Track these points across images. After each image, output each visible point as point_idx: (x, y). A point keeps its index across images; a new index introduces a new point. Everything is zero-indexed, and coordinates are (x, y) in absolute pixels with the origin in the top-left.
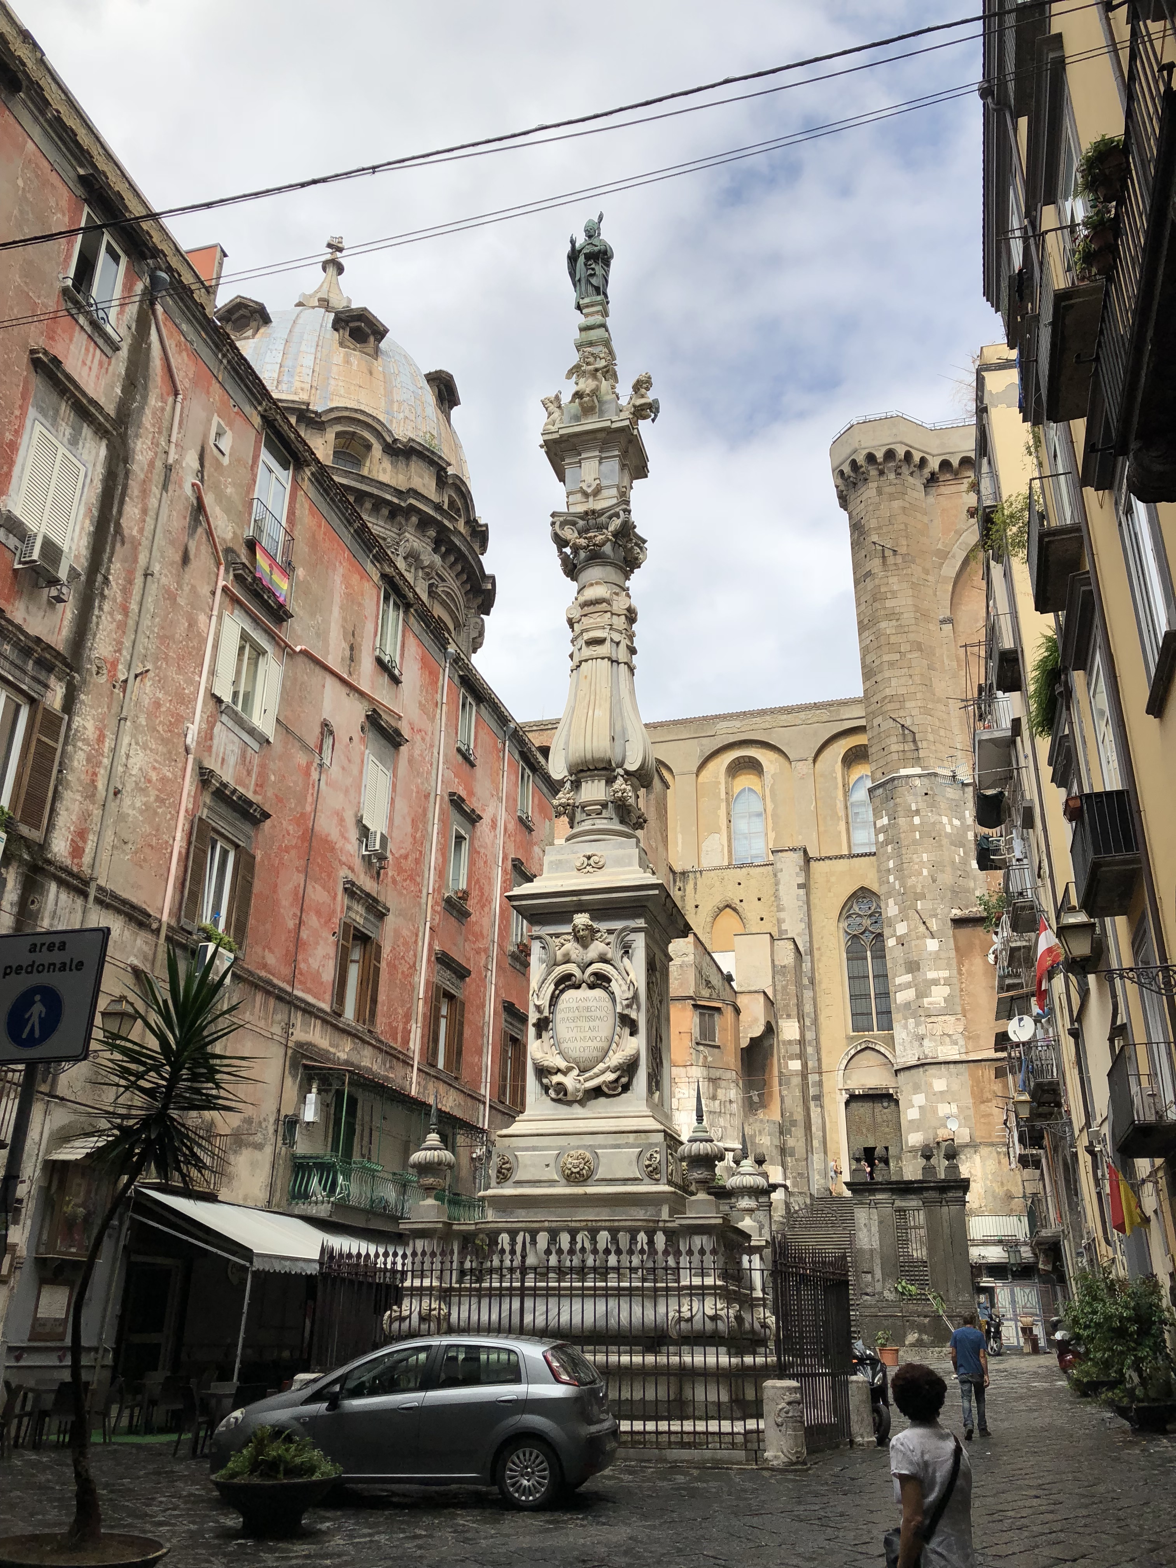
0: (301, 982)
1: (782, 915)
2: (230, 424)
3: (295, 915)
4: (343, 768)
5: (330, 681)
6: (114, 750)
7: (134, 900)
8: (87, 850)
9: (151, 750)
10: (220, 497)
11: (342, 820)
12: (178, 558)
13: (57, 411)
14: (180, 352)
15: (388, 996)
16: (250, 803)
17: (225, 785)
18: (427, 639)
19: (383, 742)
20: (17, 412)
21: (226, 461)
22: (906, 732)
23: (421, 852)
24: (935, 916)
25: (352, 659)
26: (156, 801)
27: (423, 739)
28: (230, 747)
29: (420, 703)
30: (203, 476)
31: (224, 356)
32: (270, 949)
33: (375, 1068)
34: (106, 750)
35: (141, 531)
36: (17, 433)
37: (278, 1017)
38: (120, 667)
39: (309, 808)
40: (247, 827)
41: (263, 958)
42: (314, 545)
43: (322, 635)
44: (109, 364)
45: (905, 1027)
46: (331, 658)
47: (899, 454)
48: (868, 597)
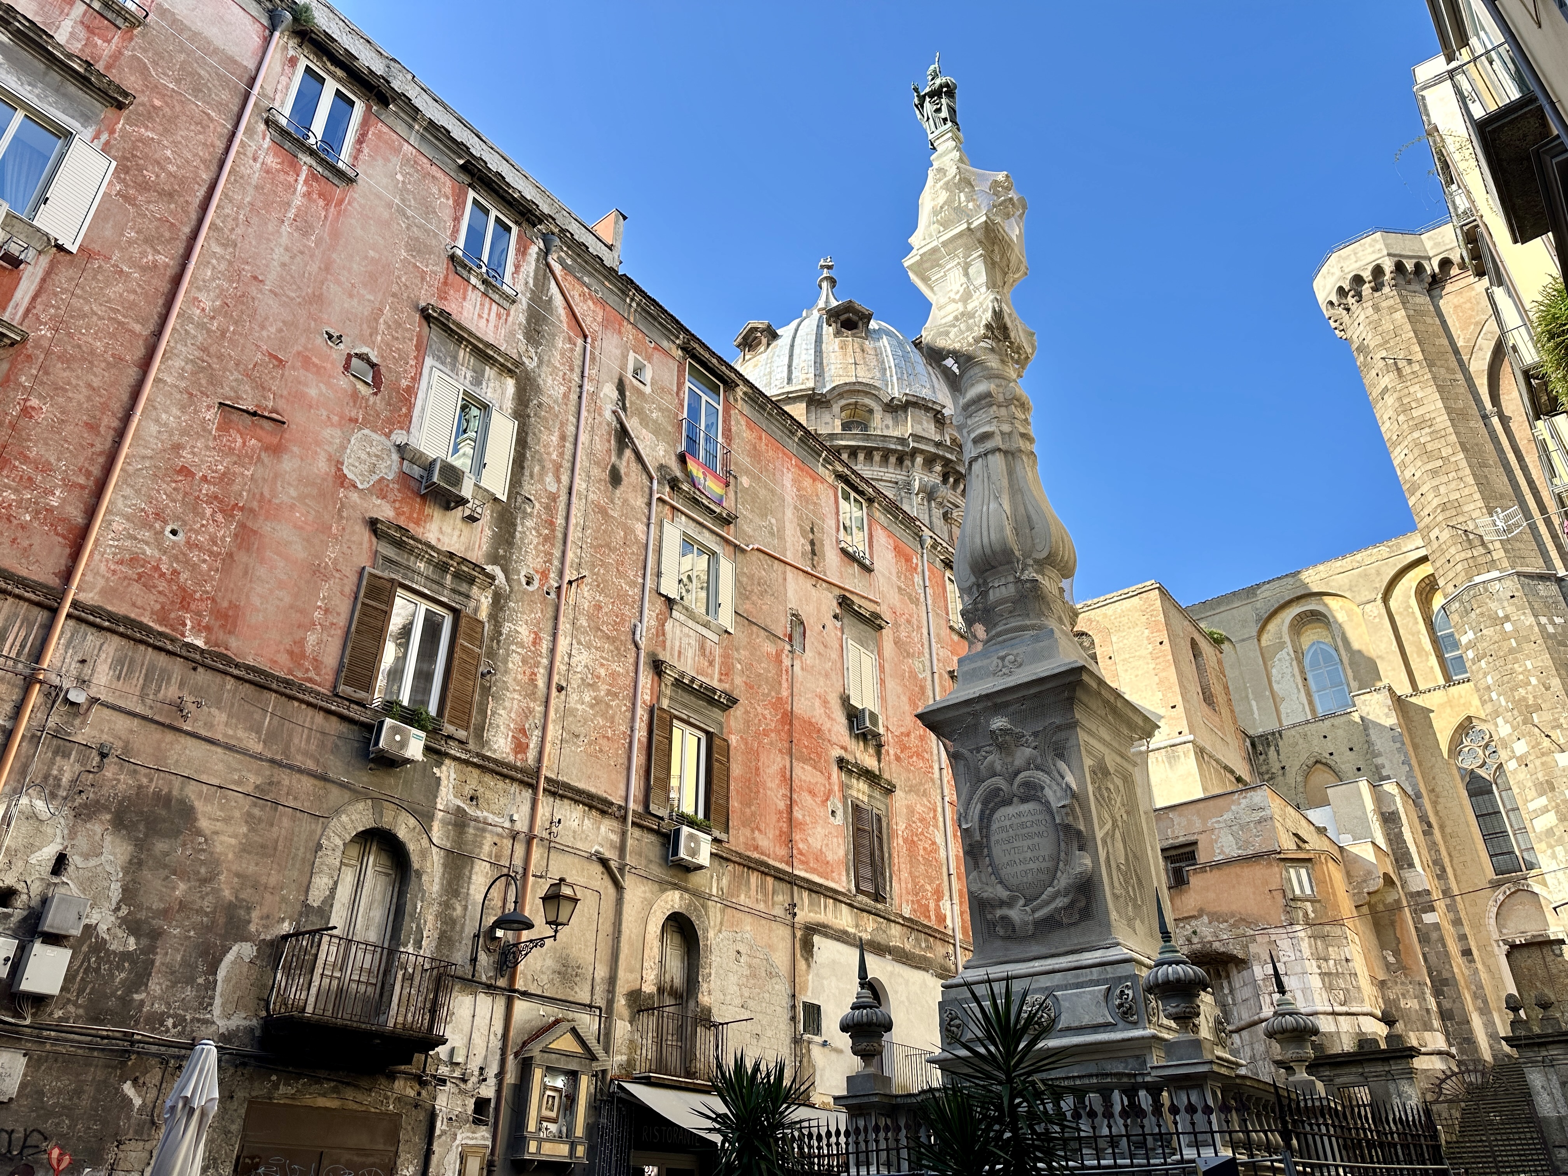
0: (802, 862)
1: (1379, 761)
2: (649, 359)
3: (784, 795)
4: (820, 654)
5: (790, 573)
6: (552, 651)
7: (593, 790)
8: (532, 746)
9: (597, 648)
10: (645, 421)
11: (825, 702)
12: (606, 476)
13: (455, 358)
14: (585, 301)
15: (911, 873)
16: (714, 690)
17: (683, 674)
18: (898, 530)
19: (862, 626)
20: (413, 363)
21: (648, 390)
22: (1471, 536)
24: (1560, 726)
25: (814, 553)
26: (607, 695)
27: (909, 622)
28: (685, 641)
29: (899, 588)
30: (624, 404)
31: (632, 300)
32: (760, 830)
33: (908, 947)
34: (544, 651)
35: (561, 454)
36: (416, 379)
37: (779, 898)
38: (552, 575)
39: (785, 693)
40: (716, 713)
41: (754, 839)
42: (755, 454)
43: (780, 535)
44: (508, 315)
45: (1554, 856)
46: (789, 554)
47: (1388, 266)
48: (1390, 413)
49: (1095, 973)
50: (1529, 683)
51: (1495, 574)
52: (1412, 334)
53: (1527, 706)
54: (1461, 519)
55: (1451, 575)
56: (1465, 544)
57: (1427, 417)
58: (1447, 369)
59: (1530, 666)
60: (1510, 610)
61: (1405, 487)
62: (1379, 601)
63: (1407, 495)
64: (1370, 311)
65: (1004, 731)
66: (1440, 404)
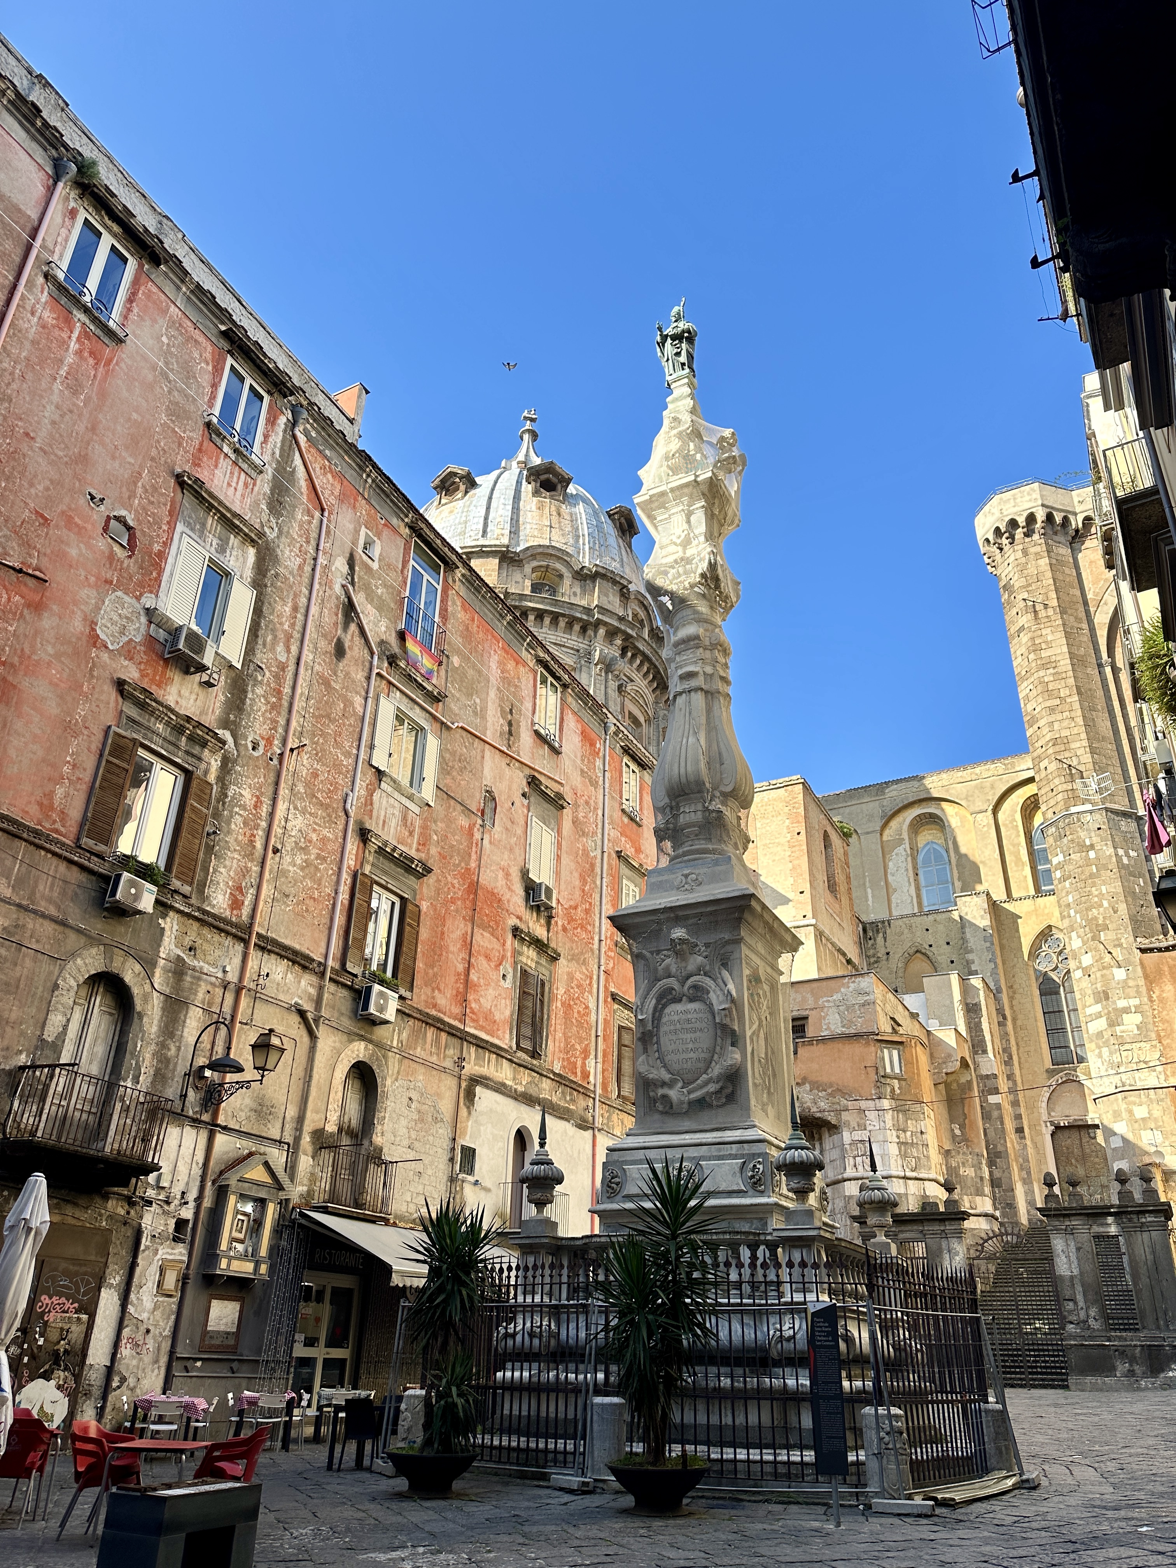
0: (473, 1020)
1: (970, 957)
2: (379, 535)
3: (463, 959)
4: (507, 829)
5: (488, 752)
6: (272, 815)
7: (297, 947)
8: (246, 903)
9: (310, 814)
10: (370, 596)
11: (507, 875)
12: (331, 648)
13: (204, 525)
14: (325, 474)
15: (564, 1034)
16: (412, 860)
17: (386, 843)
18: (587, 715)
19: (546, 805)
20: (165, 527)
21: (375, 566)
22: (1074, 771)
23: (590, 904)
24: (1120, 945)
25: (510, 733)
26: (317, 858)
27: (587, 803)
28: (390, 811)
29: (582, 771)
30: (353, 579)
31: (368, 476)
32: (439, 990)
33: (554, 1099)
34: (264, 814)
35: (293, 625)
36: (167, 544)
37: (450, 1052)
38: (276, 742)
39: (473, 865)
40: (412, 880)
41: (433, 998)
42: (467, 634)
43: (482, 714)
44: (254, 484)
45: (1100, 1056)
46: (488, 733)
47: (1041, 516)
48: (1023, 650)
49: (734, 1149)
50: (1101, 906)
51: (1088, 807)
52: (1051, 581)
53: (1097, 925)
54: (1067, 754)
55: (1052, 802)
56: (1068, 778)
57: (1053, 659)
58: (1076, 618)
59: (1104, 891)
60: (1095, 840)
61: (1026, 719)
62: (990, 812)
63: (1026, 726)
64: (1019, 554)
65: (682, 941)
66: (1065, 649)
